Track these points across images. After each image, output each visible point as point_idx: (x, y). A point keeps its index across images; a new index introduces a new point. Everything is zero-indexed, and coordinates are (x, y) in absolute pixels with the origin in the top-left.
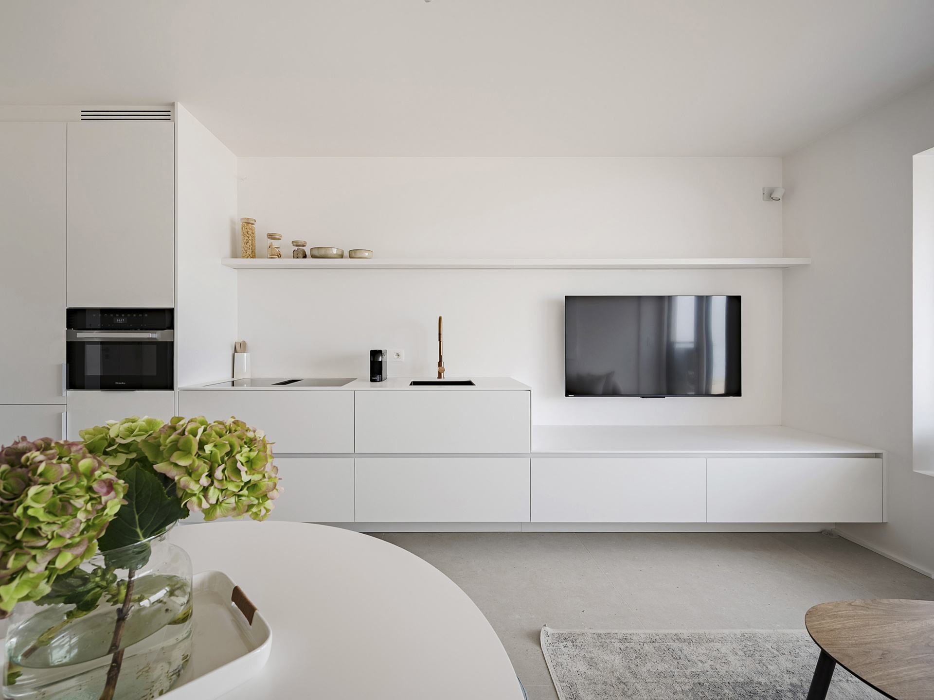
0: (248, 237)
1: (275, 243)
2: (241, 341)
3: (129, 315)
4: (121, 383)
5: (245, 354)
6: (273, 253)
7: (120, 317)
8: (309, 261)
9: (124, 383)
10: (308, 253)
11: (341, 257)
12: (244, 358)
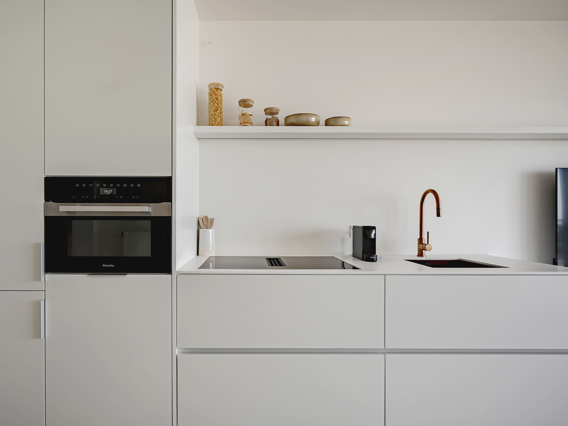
0: (218, 104)
1: (248, 111)
2: (202, 215)
3: (118, 185)
4: (109, 266)
5: (211, 230)
6: (246, 121)
7: (108, 187)
8: (283, 129)
9: (113, 266)
10: (282, 121)
11: (316, 124)
12: (209, 235)
